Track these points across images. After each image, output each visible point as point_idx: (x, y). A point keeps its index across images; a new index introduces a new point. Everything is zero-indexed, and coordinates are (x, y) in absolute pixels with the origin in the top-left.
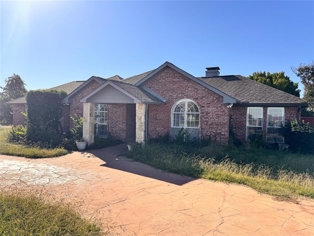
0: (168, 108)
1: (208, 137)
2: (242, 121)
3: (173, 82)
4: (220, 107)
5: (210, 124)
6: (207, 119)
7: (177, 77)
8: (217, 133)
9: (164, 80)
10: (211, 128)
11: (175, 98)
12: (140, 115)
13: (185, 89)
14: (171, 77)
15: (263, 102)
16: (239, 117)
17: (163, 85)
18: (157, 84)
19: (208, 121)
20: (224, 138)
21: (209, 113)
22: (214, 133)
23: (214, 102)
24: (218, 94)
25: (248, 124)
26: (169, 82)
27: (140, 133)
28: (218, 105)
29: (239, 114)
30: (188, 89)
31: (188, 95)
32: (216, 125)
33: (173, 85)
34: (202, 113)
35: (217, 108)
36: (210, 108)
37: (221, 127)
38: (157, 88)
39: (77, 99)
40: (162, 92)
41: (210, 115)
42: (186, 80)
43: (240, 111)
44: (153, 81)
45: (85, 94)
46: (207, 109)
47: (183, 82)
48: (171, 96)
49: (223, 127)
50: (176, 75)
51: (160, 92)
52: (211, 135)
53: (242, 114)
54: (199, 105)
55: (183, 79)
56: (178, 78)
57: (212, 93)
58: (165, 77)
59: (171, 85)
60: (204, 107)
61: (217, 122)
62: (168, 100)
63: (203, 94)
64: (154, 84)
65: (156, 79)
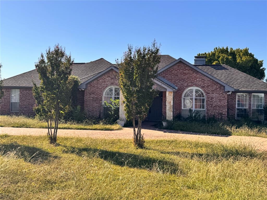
0: (180, 94)
1: (213, 116)
2: (233, 104)
3: (184, 73)
4: (222, 93)
5: (214, 107)
6: (212, 103)
7: (187, 69)
8: (219, 113)
9: (176, 72)
10: (215, 109)
11: (185, 86)
12: (170, 100)
13: (194, 79)
14: (182, 69)
15: (249, 90)
16: (231, 101)
17: (175, 76)
18: (170, 74)
19: (212, 104)
20: (224, 116)
21: (213, 98)
22: (217, 113)
23: (217, 90)
24: (220, 84)
25: (237, 107)
26: (181, 73)
27: (170, 113)
28: (220, 92)
29: (230, 98)
30: (196, 79)
31: (196, 84)
32: (219, 107)
33: (184, 76)
34: (208, 98)
35: (220, 94)
36: (214, 94)
37: (222, 109)
38: (170, 78)
39: (92, 85)
40: (174, 81)
41: (214, 100)
42: (195, 72)
43: (231, 96)
44: (167, 72)
45: (101, 81)
46: (211, 95)
47: (192, 73)
48: (181, 84)
49: (224, 108)
50: (186, 68)
51: (172, 81)
52: (215, 114)
53: (232, 98)
54: (205, 92)
55: (192, 72)
56: (188, 71)
57: (216, 83)
58: (177, 69)
59: (182, 76)
60: (209, 93)
61: (220, 105)
62: (179, 88)
63: (209, 83)
64: (167, 74)
65: (169, 71)
